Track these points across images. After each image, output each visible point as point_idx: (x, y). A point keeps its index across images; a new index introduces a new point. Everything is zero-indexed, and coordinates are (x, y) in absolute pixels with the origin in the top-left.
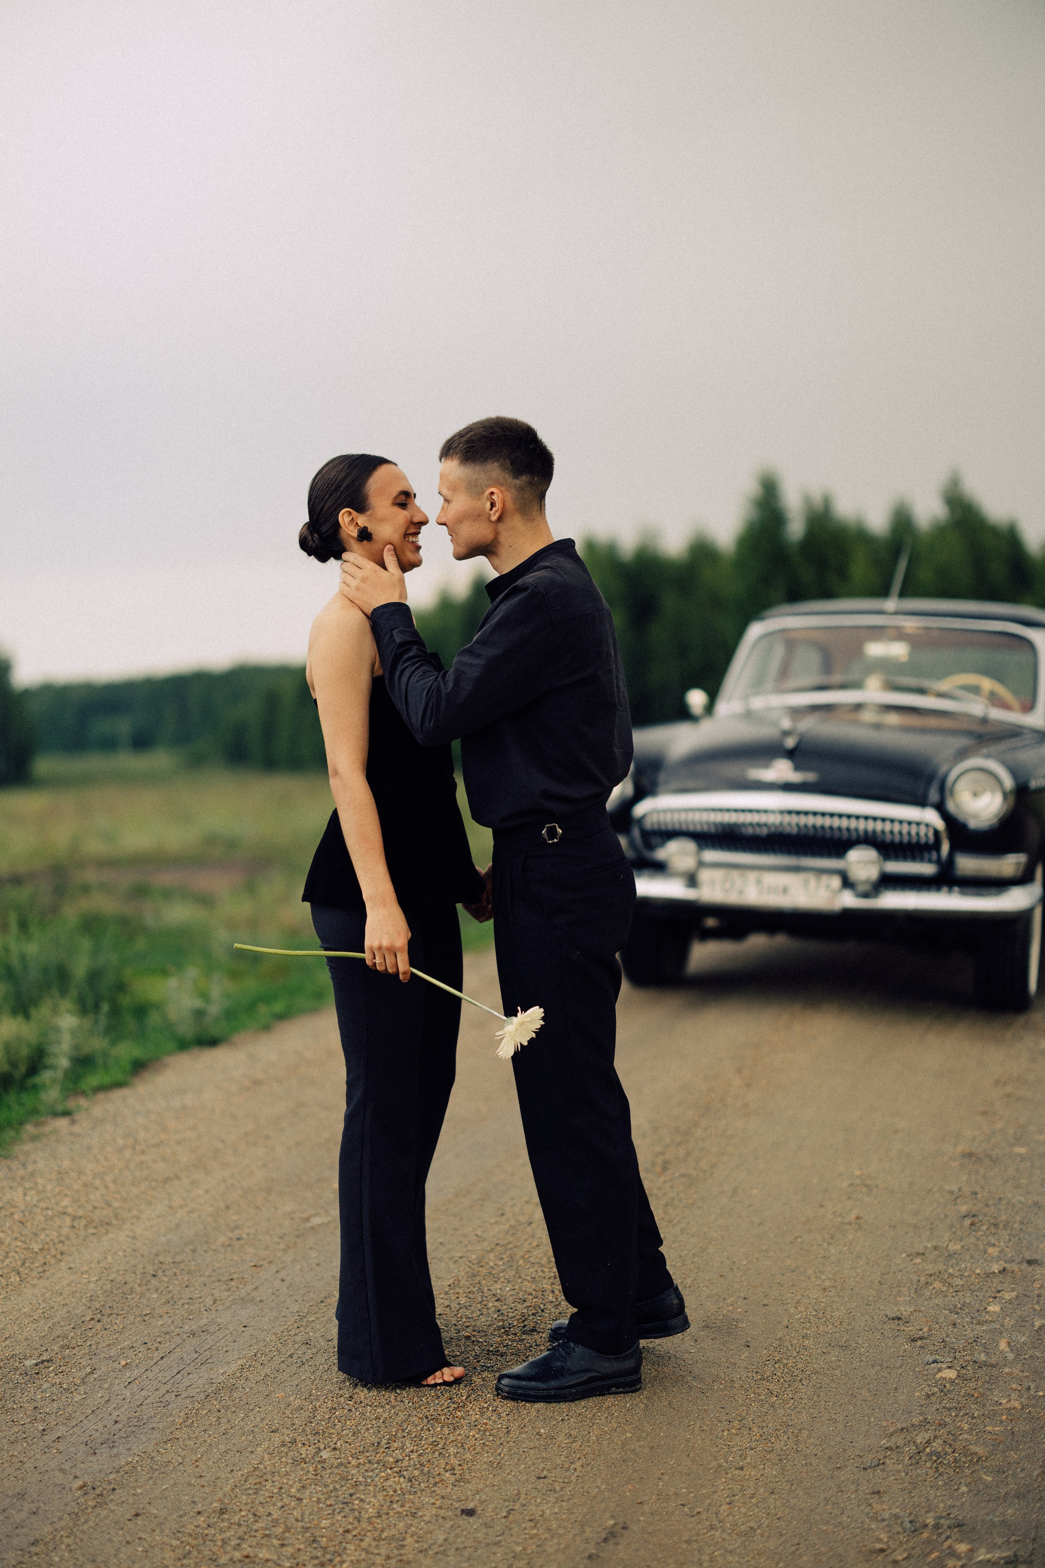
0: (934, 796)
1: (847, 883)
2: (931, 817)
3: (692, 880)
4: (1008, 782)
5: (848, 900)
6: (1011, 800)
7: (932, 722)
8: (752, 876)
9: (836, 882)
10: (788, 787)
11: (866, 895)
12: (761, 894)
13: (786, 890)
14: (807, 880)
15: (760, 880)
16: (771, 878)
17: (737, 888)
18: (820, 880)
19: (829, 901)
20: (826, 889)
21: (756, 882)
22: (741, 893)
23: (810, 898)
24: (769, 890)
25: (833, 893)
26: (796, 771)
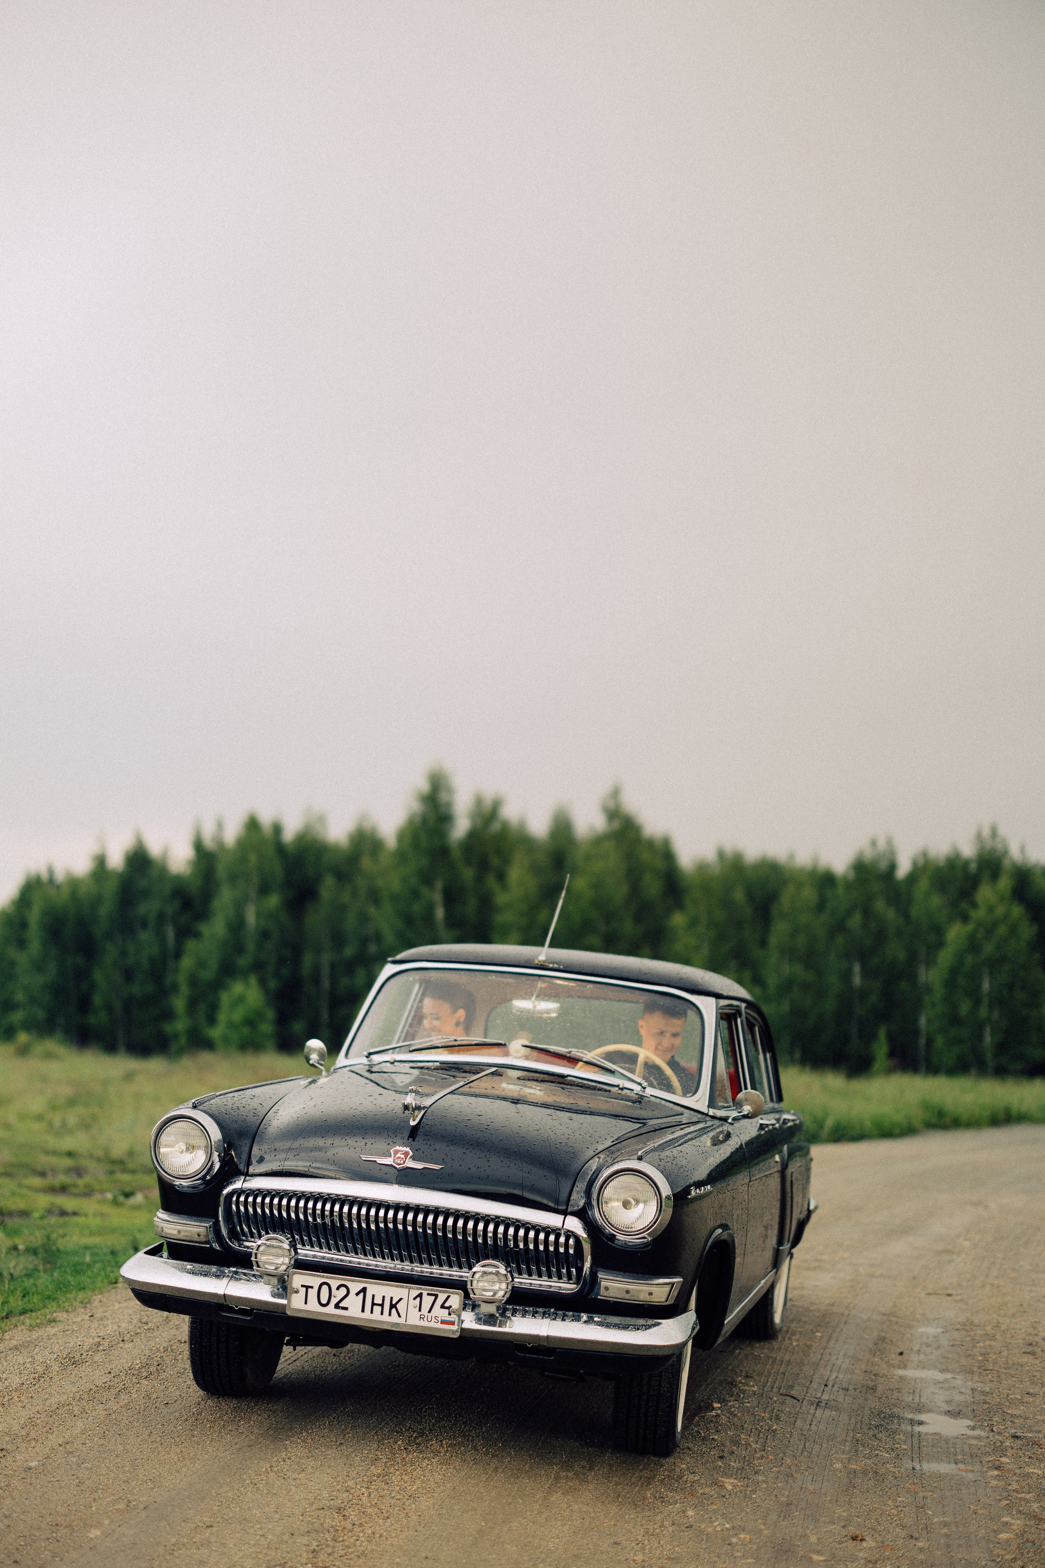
0: (578, 1200)
1: (470, 1303)
2: (574, 1224)
3: (283, 1286)
4: (666, 1190)
5: (469, 1321)
6: (668, 1213)
7: (582, 1099)
8: (355, 1285)
9: (455, 1297)
10: (406, 1178)
11: (490, 1319)
12: (363, 1311)
13: (393, 1306)
14: (420, 1295)
15: (364, 1290)
16: (378, 1290)
17: (334, 1301)
18: (436, 1296)
19: (443, 1322)
20: (443, 1307)
21: (357, 1294)
22: (337, 1306)
23: (422, 1318)
24: (373, 1304)
25: (450, 1314)
26: (414, 1158)
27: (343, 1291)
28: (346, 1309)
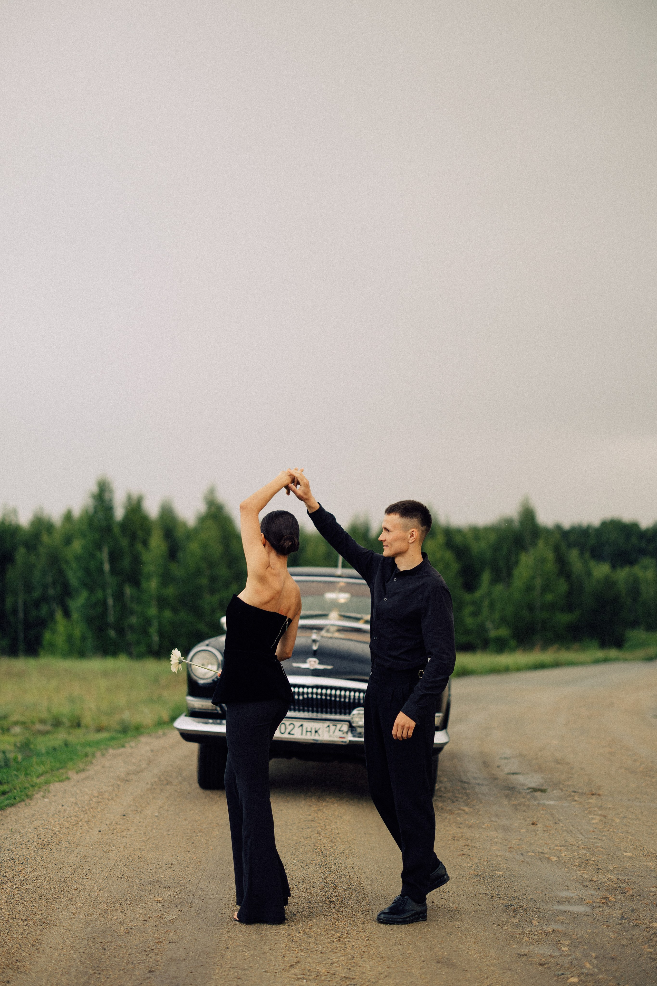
1: (351, 727)
5: (350, 738)
8: (297, 723)
9: (345, 727)
10: (316, 673)
12: (302, 734)
13: (316, 732)
14: (329, 726)
15: (302, 725)
16: (308, 725)
17: (288, 731)
18: (336, 726)
19: (341, 738)
20: (340, 731)
21: (299, 727)
22: (289, 733)
23: (330, 736)
24: (307, 731)
25: (343, 733)
26: (319, 663)
27: (292, 726)
28: (293, 734)
